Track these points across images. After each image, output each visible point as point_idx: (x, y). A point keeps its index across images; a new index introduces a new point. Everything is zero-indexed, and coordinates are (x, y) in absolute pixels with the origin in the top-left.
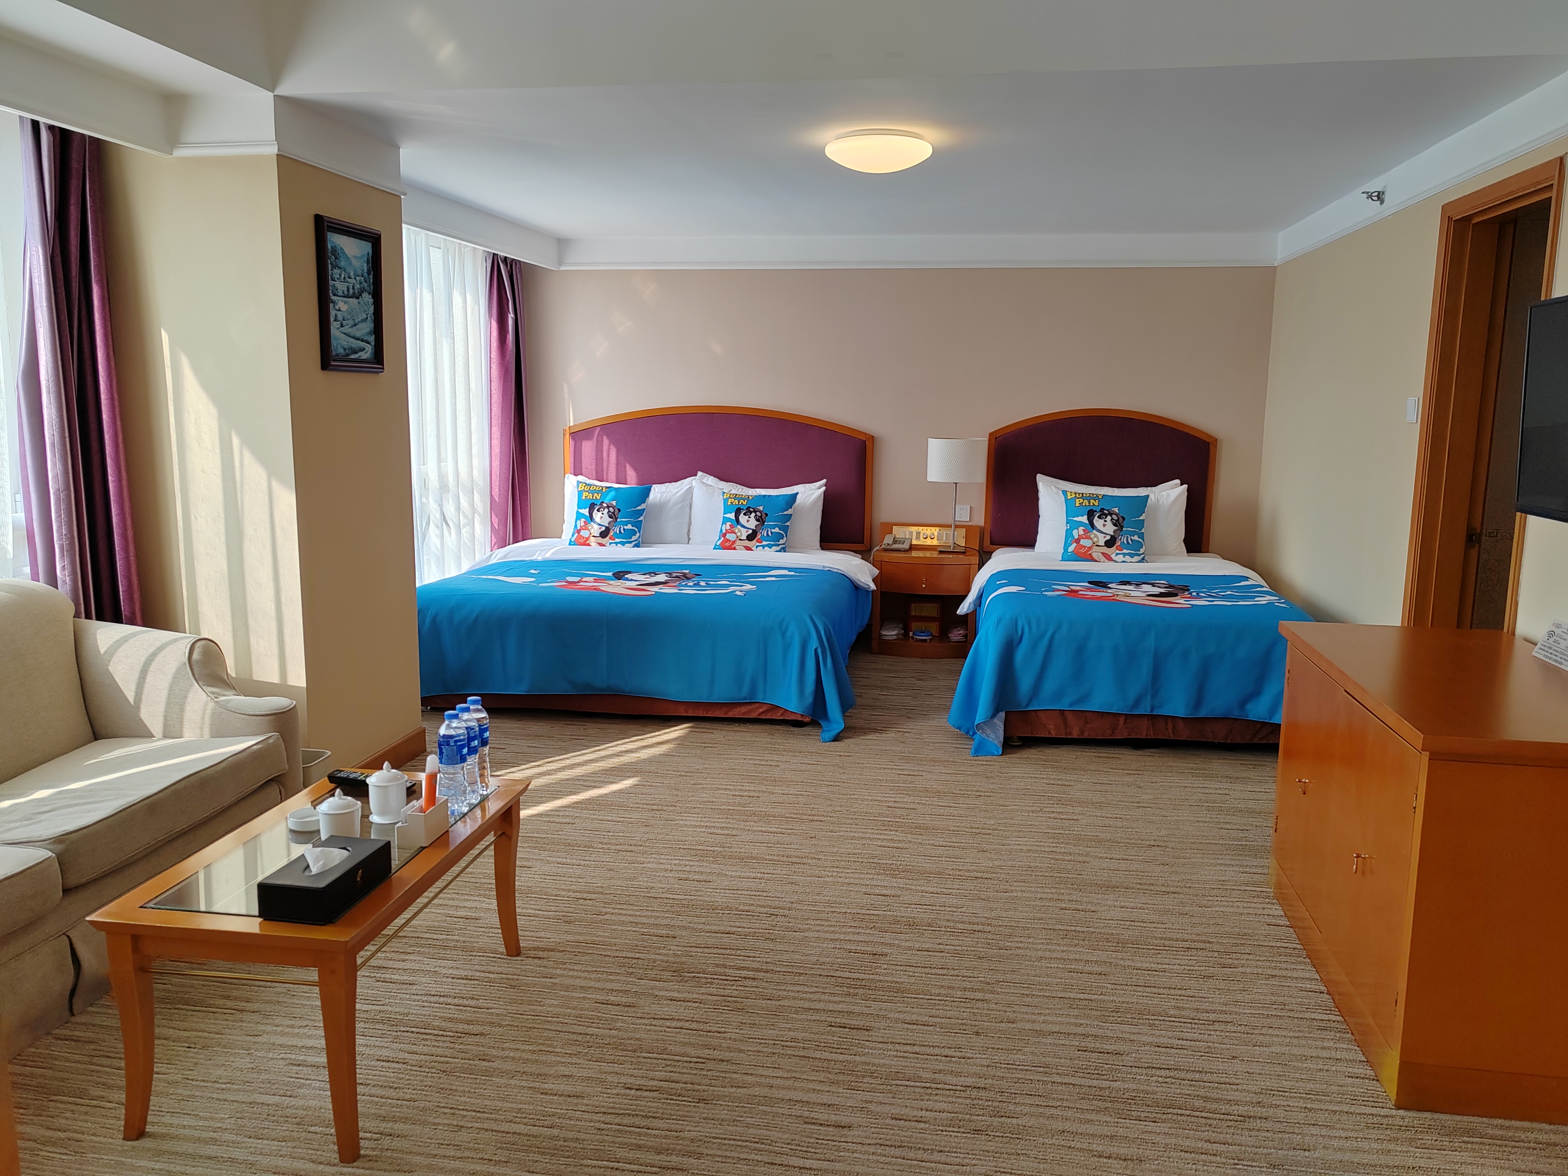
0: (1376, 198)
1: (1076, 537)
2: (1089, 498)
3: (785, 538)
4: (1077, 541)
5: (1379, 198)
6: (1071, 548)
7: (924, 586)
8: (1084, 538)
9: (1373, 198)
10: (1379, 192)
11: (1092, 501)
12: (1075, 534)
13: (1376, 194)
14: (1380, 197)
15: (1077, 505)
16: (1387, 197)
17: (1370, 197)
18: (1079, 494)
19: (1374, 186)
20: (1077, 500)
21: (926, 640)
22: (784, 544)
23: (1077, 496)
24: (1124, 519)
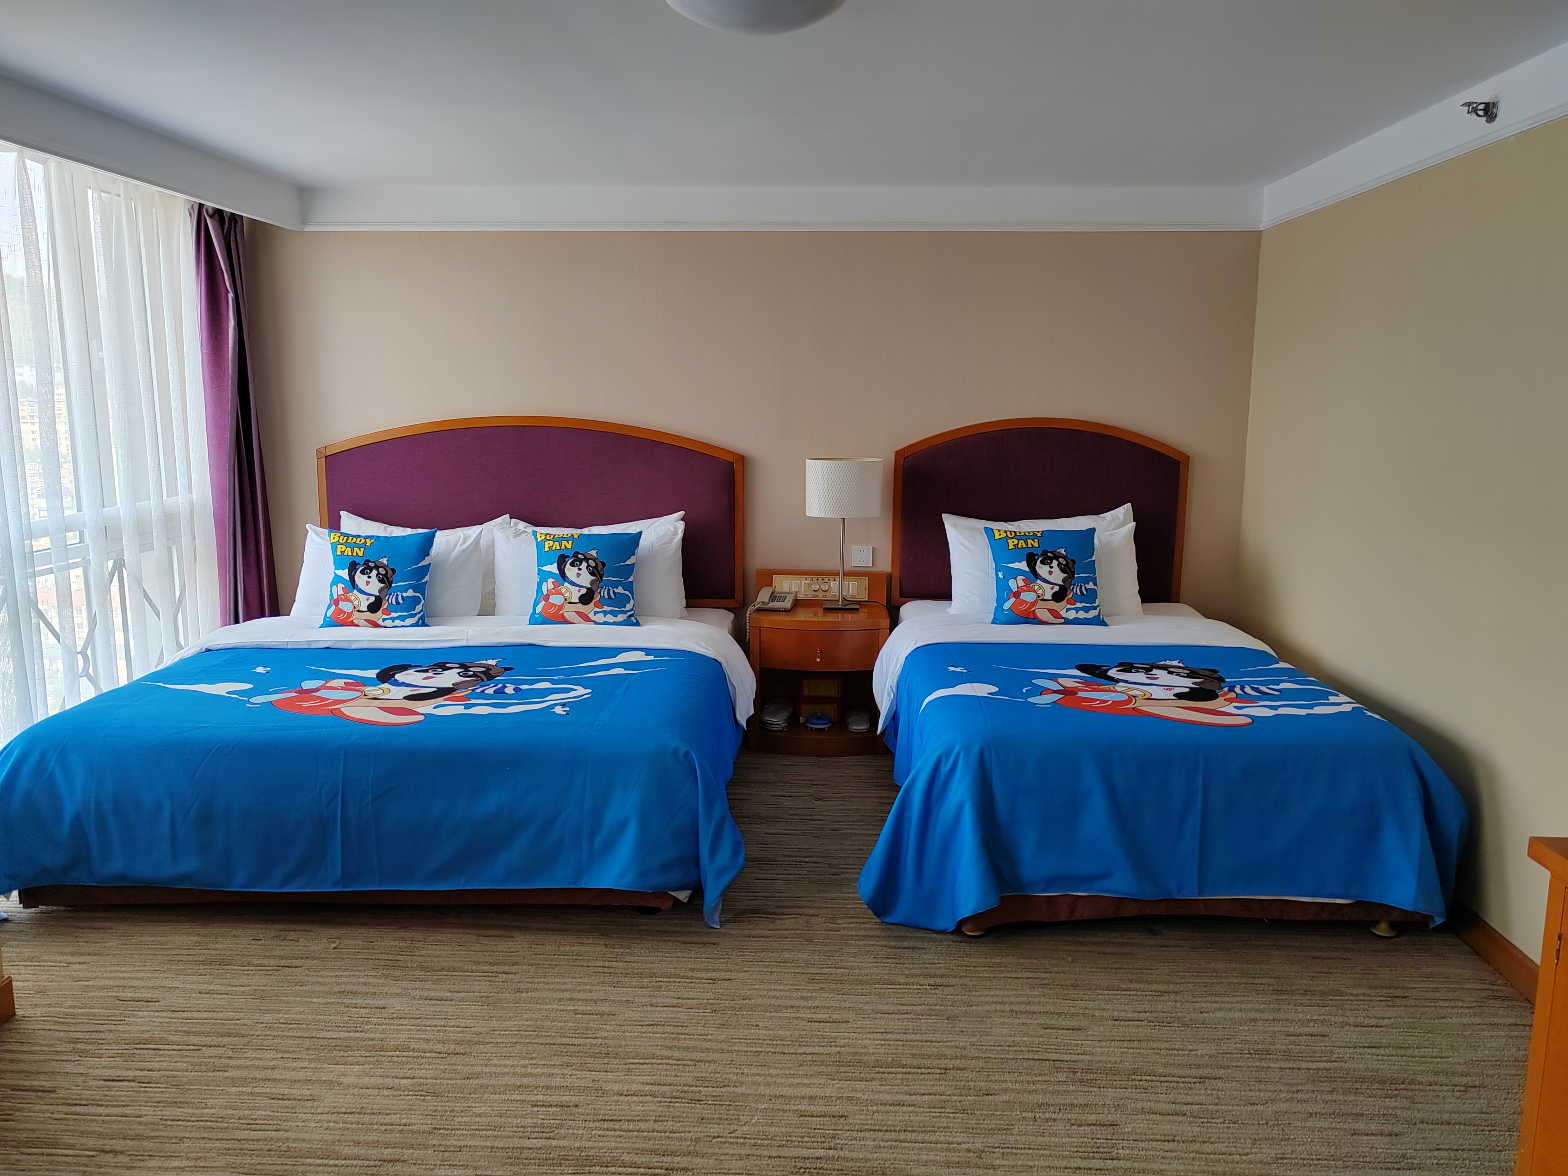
0: (1481, 113)
1: (1015, 589)
2: (1025, 538)
3: (632, 601)
4: (1017, 595)
5: (1486, 114)
6: (1007, 605)
7: (818, 660)
8: (1025, 591)
9: (1479, 112)
10: (1487, 105)
11: (1030, 541)
12: (1013, 585)
13: (1482, 107)
14: (1489, 111)
15: (1011, 547)
16: (1502, 112)
17: (1475, 110)
18: (1011, 532)
19: (1481, 93)
20: (1010, 541)
21: (824, 729)
22: (632, 610)
23: (1009, 535)
24: (1074, 562)
